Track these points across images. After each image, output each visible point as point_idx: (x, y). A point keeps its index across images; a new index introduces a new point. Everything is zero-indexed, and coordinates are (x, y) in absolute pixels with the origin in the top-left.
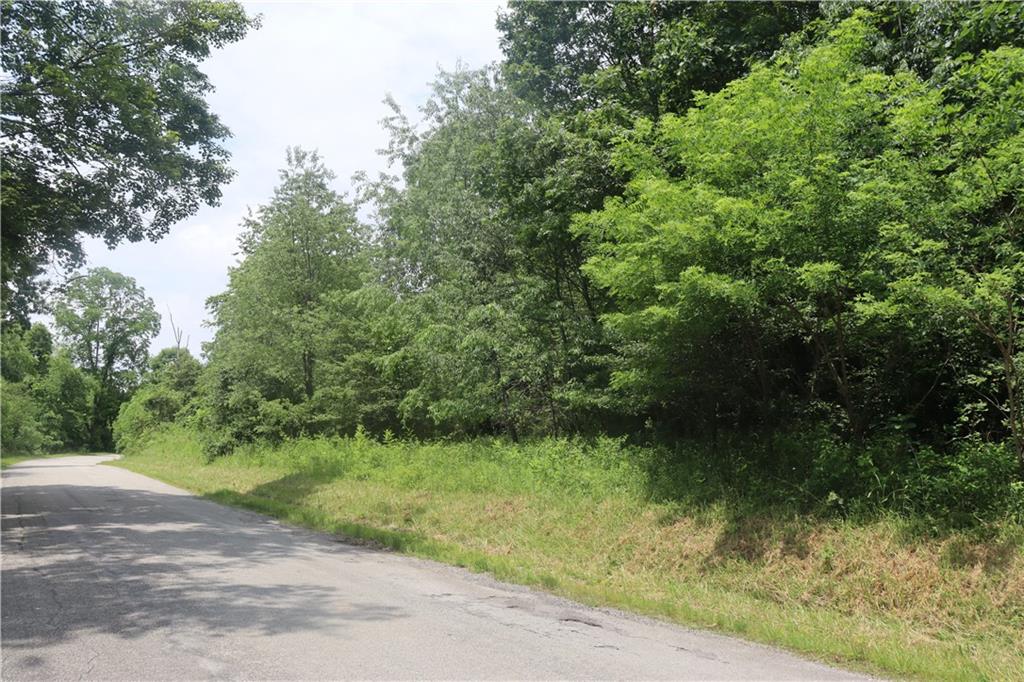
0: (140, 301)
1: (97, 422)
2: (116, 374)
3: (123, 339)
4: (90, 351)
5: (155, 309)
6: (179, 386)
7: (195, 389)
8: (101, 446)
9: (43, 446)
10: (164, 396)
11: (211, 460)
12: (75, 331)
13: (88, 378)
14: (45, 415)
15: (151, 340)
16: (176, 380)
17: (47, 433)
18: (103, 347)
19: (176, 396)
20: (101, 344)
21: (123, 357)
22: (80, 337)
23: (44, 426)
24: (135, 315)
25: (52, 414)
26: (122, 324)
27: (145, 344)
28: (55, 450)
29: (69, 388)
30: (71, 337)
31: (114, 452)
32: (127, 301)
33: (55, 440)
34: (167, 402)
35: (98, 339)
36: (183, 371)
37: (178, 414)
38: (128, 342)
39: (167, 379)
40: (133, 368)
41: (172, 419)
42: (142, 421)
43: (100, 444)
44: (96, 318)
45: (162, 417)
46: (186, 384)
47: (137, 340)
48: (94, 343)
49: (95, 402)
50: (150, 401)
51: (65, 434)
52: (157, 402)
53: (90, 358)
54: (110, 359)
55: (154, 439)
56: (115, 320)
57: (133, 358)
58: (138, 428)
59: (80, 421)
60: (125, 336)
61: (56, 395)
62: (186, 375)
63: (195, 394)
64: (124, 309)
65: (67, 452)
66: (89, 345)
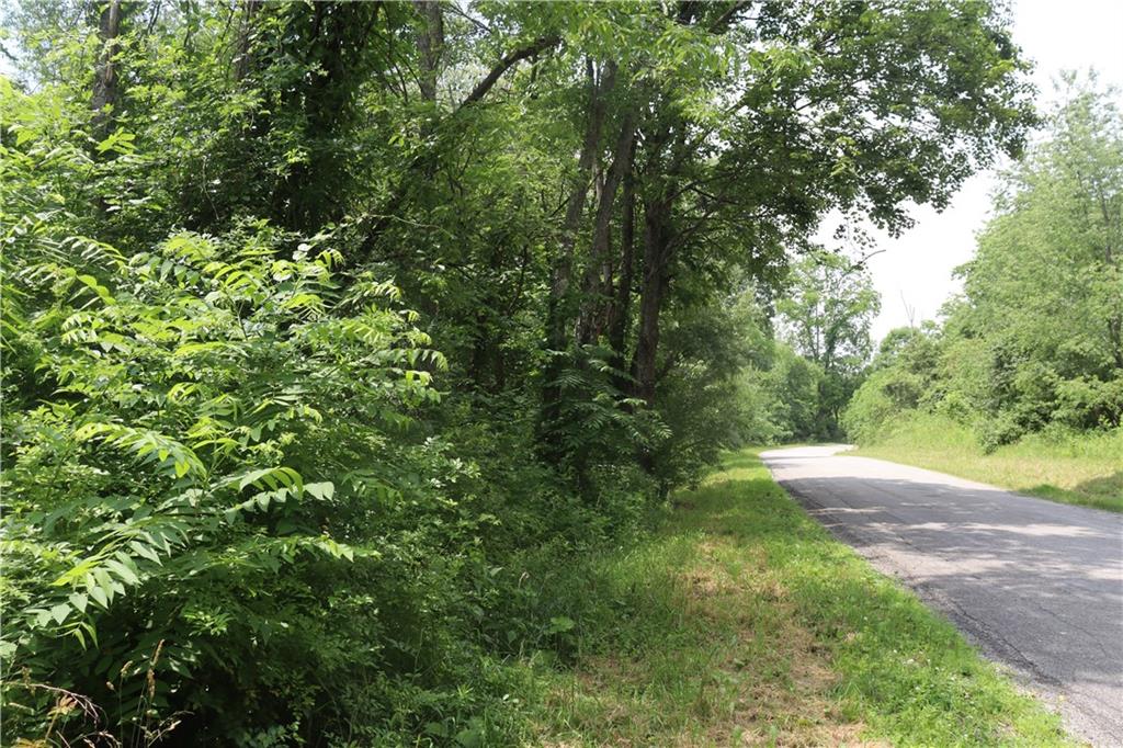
0: (857, 280)
1: (823, 411)
2: (839, 360)
3: (843, 323)
4: (811, 338)
5: (874, 288)
6: (916, 369)
7: (934, 371)
8: (828, 436)
9: (775, 437)
10: (903, 380)
12: (794, 317)
13: (811, 366)
14: (775, 405)
15: (871, 320)
16: (913, 362)
17: (777, 423)
18: (823, 332)
19: (915, 380)
20: (821, 329)
21: (844, 341)
22: (800, 323)
23: (775, 416)
24: (853, 296)
25: (780, 403)
26: (840, 306)
27: (866, 326)
28: (785, 441)
29: (795, 377)
30: (791, 324)
31: (845, 442)
32: (844, 282)
33: (785, 430)
34: (907, 387)
35: (818, 323)
36: (920, 352)
37: (921, 399)
38: (847, 326)
39: (902, 362)
40: (855, 352)
41: (915, 405)
42: (882, 409)
43: (826, 433)
44: (814, 303)
45: (902, 404)
46: (924, 366)
47: (857, 322)
48: (813, 328)
49: (819, 390)
50: (889, 387)
51: (794, 424)
52: (896, 388)
53: (811, 344)
54: (831, 342)
55: (898, 427)
56: (834, 303)
57: (854, 342)
58: (879, 416)
59: (807, 410)
60: (845, 319)
61: (783, 385)
62: (924, 356)
63: (935, 377)
64: (842, 290)
65: (796, 443)
66: (809, 332)
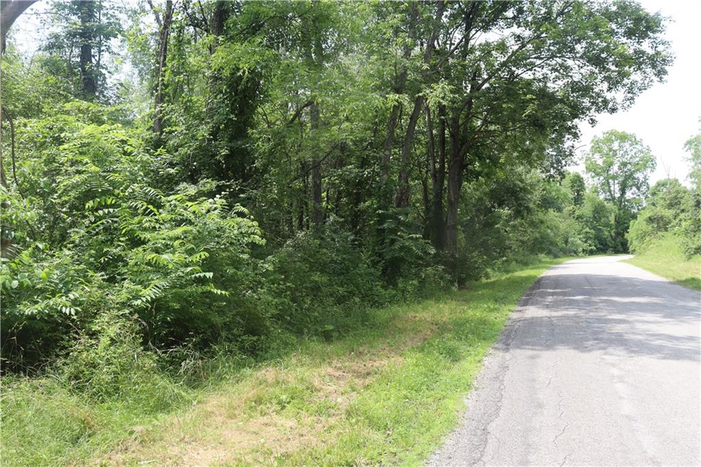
0: (640, 148)
1: (618, 234)
2: (628, 201)
3: (630, 176)
4: (610, 187)
5: (652, 153)
6: (671, 206)
7: (683, 207)
8: (621, 249)
9: (584, 251)
10: (659, 214)
11: (689, 258)
12: (598, 174)
13: (609, 205)
14: (584, 231)
15: (649, 174)
16: (668, 202)
17: (586, 242)
18: (618, 183)
19: (669, 213)
20: (616, 182)
21: (631, 189)
22: (602, 178)
23: (584, 238)
24: (638, 159)
25: (588, 229)
26: (629, 166)
27: (646, 179)
28: (591, 253)
29: (597, 212)
30: (596, 179)
31: (628, 253)
32: (631, 150)
33: (590, 246)
34: (662, 218)
35: (614, 178)
36: (673, 195)
37: (670, 226)
38: (634, 178)
39: (662, 202)
40: (639, 196)
41: (666, 230)
42: (644, 232)
43: (620, 247)
44: (611, 164)
45: (659, 228)
46: (676, 204)
47: (639, 175)
48: (610, 181)
49: (615, 221)
50: (650, 218)
51: (597, 242)
52: (655, 219)
53: (610, 191)
54: (623, 191)
55: (654, 244)
56: (625, 164)
57: (638, 189)
58: (642, 236)
59: (607, 233)
60: (632, 174)
61: (590, 218)
62: (676, 198)
63: (683, 211)
64: (630, 156)
65: (599, 254)
66: (608, 183)
